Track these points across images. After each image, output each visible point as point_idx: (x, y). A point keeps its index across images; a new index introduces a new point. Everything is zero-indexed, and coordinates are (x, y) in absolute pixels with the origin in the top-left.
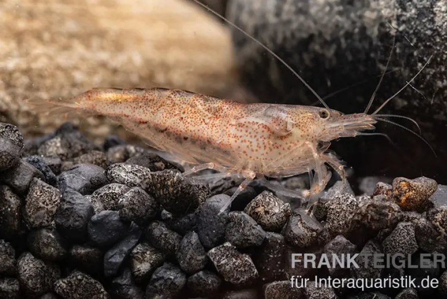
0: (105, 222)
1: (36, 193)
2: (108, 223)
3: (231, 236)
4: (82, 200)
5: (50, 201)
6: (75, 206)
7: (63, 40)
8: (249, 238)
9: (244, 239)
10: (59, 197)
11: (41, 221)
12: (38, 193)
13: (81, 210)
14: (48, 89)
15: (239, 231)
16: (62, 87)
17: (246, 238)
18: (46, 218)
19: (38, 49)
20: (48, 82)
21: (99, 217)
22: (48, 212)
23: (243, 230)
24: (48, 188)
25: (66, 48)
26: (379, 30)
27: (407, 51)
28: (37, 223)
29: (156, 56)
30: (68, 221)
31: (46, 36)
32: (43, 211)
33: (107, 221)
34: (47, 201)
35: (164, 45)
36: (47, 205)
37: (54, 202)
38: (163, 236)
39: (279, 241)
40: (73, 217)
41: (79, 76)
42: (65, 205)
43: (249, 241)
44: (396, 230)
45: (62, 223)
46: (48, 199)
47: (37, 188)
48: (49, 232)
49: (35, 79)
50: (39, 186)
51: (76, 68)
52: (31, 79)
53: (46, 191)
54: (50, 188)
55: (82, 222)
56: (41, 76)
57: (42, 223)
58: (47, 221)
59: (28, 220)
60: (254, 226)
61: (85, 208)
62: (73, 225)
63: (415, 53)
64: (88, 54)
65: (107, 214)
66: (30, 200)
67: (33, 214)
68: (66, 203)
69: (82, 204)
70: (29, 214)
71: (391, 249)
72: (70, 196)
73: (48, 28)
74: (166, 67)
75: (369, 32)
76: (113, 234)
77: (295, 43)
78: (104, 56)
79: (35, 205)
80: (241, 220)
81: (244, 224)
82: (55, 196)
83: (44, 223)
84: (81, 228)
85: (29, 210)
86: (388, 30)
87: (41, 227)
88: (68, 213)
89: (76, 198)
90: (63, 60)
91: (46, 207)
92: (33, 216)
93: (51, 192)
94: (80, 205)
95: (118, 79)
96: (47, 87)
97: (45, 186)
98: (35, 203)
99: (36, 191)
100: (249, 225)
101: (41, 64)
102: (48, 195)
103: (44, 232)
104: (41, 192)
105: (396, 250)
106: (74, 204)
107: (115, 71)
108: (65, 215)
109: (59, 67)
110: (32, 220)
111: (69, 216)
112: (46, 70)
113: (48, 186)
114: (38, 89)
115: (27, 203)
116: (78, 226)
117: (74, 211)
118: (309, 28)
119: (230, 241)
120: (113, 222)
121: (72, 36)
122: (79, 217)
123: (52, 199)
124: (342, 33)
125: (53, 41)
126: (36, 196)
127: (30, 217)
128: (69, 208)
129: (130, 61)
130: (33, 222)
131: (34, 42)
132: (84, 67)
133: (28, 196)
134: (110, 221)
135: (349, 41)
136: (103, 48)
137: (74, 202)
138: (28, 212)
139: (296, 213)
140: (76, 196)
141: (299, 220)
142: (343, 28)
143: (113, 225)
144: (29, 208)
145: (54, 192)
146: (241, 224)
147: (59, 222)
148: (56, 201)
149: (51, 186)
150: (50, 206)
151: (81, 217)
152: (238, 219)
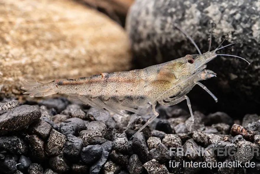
0: (90, 152)
1: (54, 137)
2: (91, 152)
3: (155, 155)
4: (77, 140)
5: (61, 142)
6: (74, 144)
7: (46, 45)
8: (165, 156)
9: (162, 157)
10: (66, 140)
11: (55, 152)
12: (55, 138)
13: (77, 146)
14: (43, 73)
15: (159, 153)
16: (49, 71)
17: (163, 156)
18: (58, 151)
19: (35, 51)
20: (42, 69)
21: (87, 149)
22: (59, 147)
23: (161, 152)
24: (60, 135)
25: (48, 49)
26: (222, 39)
27: (238, 50)
28: (53, 153)
29: (92, 48)
30: (71, 151)
31: (38, 43)
32: (57, 147)
33: (91, 151)
34: (60, 142)
35: (94, 42)
36: (59, 144)
37: (63, 142)
38: (120, 158)
39: (180, 157)
40: (73, 149)
41: (56, 64)
42: (69, 143)
43: (165, 158)
44: (241, 148)
45: (68, 153)
46: (60, 141)
47: (55, 135)
48: (60, 158)
49: (36, 68)
50: (55, 134)
51: (54, 60)
52: (34, 68)
53: (59, 137)
54: (61, 135)
55: (78, 152)
56: (38, 66)
57: (56, 153)
58: (59, 152)
59: (48, 151)
60: (167, 150)
61: (79, 145)
62: (74, 154)
63: (242, 51)
64: (59, 51)
65: (90, 147)
66: (51, 141)
67: (51, 148)
68: (69, 142)
69: (78, 142)
70: (49, 148)
71: (239, 158)
72: (71, 138)
73: (37, 38)
74: (97, 54)
75: (216, 41)
76: (94, 158)
77: (173, 44)
78: (67, 51)
79: (53, 144)
80: (160, 147)
81: (162, 149)
82: (64, 139)
83: (57, 153)
84: (78, 155)
85: (50, 146)
86: (227, 39)
87: (56, 155)
88: (71, 147)
89: (75, 139)
90: (48, 56)
91: (58, 145)
92: (51, 149)
93: (62, 137)
94: (77, 143)
95: (75, 63)
96: (42, 72)
97: (58, 134)
98: (53, 142)
99: (54, 136)
100: (164, 149)
101: (37, 59)
102: (60, 138)
103: (58, 158)
104: (56, 137)
105: (242, 158)
106: (73, 143)
107: (73, 59)
108: (69, 149)
109: (46, 60)
110: (51, 151)
111: (71, 149)
112: (40, 62)
113: (60, 134)
114: (38, 74)
115: (49, 142)
116: (76, 154)
117: (74, 146)
118: (182, 37)
119: (155, 158)
120: (94, 151)
121: (50, 41)
122: (77, 149)
123: (62, 141)
124: (201, 40)
125: (41, 45)
126: (54, 139)
127: (50, 150)
128: (71, 145)
129: (80, 52)
130: (51, 152)
131: (32, 47)
132: (58, 59)
133: (49, 138)
134: (92, 151)
135: (205, 45)
136: (66, 47)
137: (73, 142)
138: (49, 147)
139: (189, 141)
140: (75, 138)
141: (192, 145)
142: (201, 38)
143: (93, 153)
144: (50, 145)
145: (63, 137)
146: (160, 149)
147: (66, 152)
148: (64, 142)
149: (61, 134)
150: (61, 144)
151: (78, 149)
152: (158, 147)
